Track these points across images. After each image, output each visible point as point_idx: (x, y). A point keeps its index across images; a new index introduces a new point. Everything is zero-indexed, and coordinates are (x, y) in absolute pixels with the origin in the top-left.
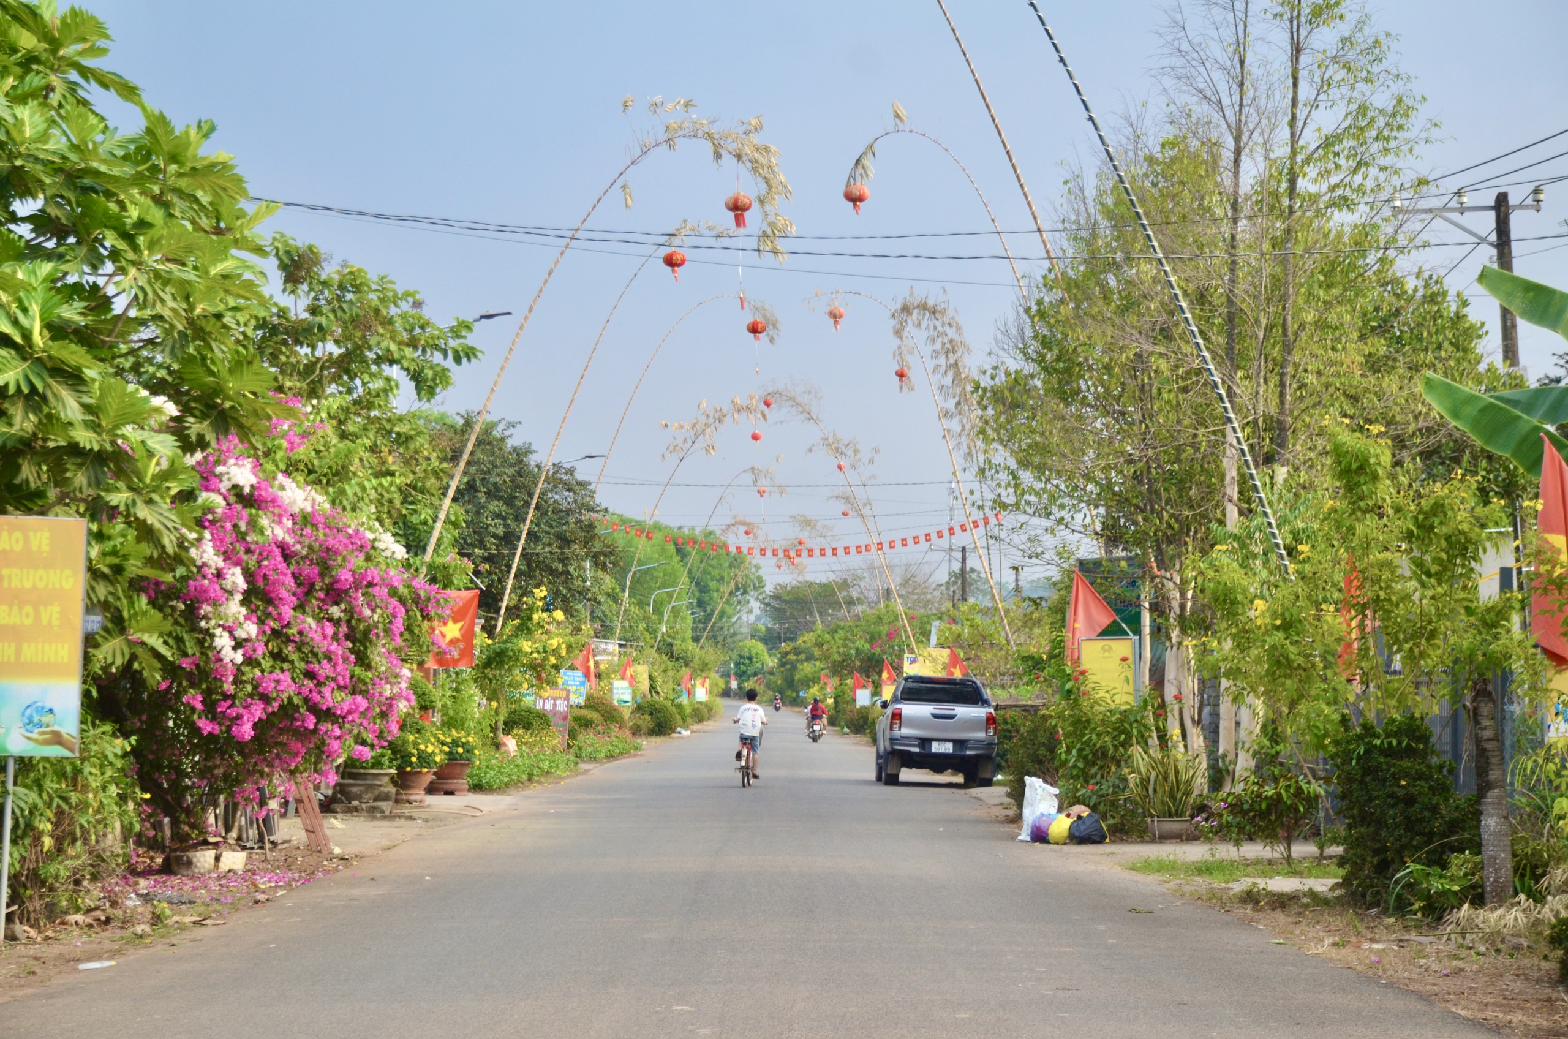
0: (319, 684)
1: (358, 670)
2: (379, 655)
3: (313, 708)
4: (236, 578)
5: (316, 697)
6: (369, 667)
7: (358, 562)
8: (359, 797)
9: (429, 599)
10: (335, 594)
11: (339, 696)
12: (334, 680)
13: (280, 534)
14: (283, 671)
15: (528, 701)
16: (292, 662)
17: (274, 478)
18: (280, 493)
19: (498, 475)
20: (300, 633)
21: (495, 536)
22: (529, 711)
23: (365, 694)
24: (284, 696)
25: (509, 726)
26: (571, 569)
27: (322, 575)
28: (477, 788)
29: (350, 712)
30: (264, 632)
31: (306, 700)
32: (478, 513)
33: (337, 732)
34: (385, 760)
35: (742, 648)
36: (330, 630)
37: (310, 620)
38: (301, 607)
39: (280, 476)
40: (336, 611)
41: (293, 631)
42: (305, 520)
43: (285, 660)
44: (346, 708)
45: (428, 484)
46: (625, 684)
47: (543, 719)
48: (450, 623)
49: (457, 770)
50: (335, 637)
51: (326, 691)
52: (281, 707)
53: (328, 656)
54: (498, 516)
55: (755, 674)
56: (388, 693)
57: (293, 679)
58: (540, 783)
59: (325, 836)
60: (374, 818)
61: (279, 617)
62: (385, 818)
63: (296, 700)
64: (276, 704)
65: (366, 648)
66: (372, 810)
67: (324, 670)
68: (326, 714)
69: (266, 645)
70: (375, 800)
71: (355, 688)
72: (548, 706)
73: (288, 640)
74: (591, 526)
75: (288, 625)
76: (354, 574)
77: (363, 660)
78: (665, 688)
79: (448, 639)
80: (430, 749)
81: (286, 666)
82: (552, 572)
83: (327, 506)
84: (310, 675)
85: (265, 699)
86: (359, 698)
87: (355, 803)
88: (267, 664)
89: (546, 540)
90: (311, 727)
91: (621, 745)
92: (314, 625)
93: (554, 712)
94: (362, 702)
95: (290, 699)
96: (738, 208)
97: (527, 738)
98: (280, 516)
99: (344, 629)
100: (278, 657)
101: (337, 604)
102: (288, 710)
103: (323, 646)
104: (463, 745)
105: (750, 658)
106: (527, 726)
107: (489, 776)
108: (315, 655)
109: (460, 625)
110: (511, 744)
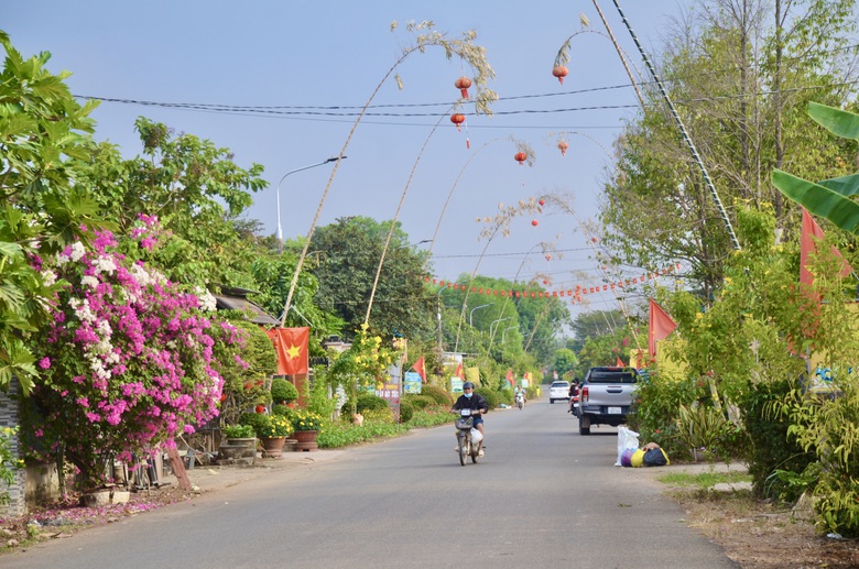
0: (161, 388)
1: (187, 380)
2: (201, 368)
3: (159, 403)
4: (105, 327)
5: (160, 397)
6: (193, 376)
7: (184, 314)
8: (233, 455)
9: (230, 334)
10: (170, 334)
11: (174, 395)
12: (171, 386)
13: (134, 299)
14: (138, 381)
15: (371, 392)
16: (144, 376)
17: (131, 266)
18: (135, 275)
19: (361, 255)
20: (148, 359)
21: (361, 292)
22: (374, 398)
23: (191, 394)
24: (139, 397)
25: (360, 408)
26: (409, 311)
27: (162, 323)
28: (325, 446)
29: (181, 405)
30: (126, 359)
31: (154, 399)
32: (350, 279)
33: (174, 417)
34: (249, 432)
35: (559, 353)
36: (167, 355)
37: (155, 350)
38: (149, 343)
39: (134, 264)
40: (172, 344)
41: (144, 357)
42: (151, 290)
43: (140, 375)
44: (178, 403)
46: (459, 379)
47: (383, 402)
48: (292, 347)
49: (310, 436)
50: (172, 360)
51: (166, 393)
52: (138, 403)
53: (167, 371)
54: (363, 280)
55: (568, 370)
56: (206, 392)
57: (145, 386)
58: (371, 442)
59: (188, 480)
60: (242, 467)
61: (135, 349)
62: (248, 467)
63: (147, 399)
64: (135, 403)
65: (192, 366)
66: (241, 462)
67: (164, 380)
68: (168, 407)
69: (127, 366)
70: (243, 456)
71: (184, 390)
72: (387, 395)
73: (141, 363)
74: (420, 284)
75: (141, 354)
76: (181, 321)
77: (190, 373)
78: (493, 381)
79: (291, 357)
80: (283, 425)
81: (141, 379)
82: (398, 312)
83: (165, 281)
84: (156, 383)
85: (128, 399)
86: (187, 396)
87: (231, 459)
88: (128, 378)
89: (392, 294)
90: (158, 414)
91: (445, 417)
92: (157, 353)
93: (391, 399)
94: (189, 399)
95: (143, 398)
96: (463, 86)
97: (371, 415)
98: (134, 288)
99: (177, 355)
100: (136, 373)
101: (173, 339)
102: (143, 405)
103: (162, 366)
104: (313, 421)
105: (565, 360)
106: (372, 408)
107: (331, 440)
108: (160, 371)
109: (298, 348)
110: (360, 418)
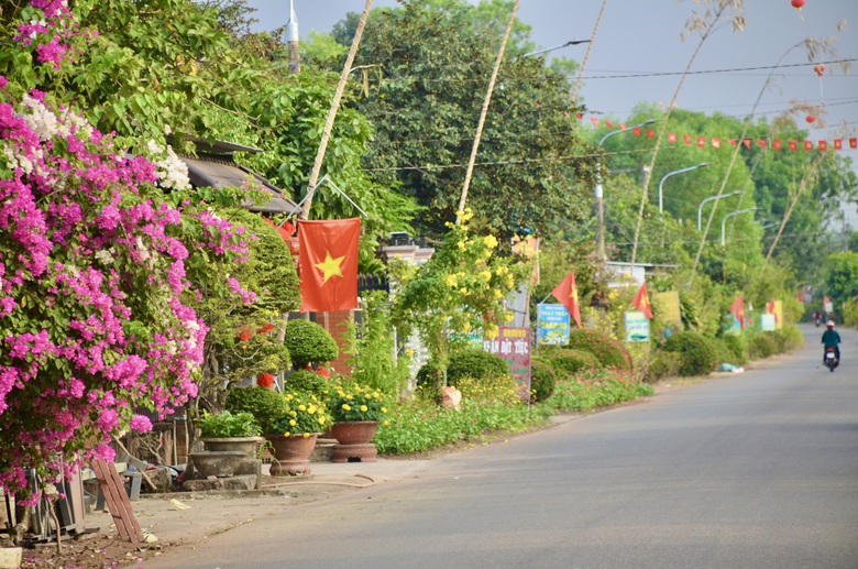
0: (86, 344)
1: (136, 326)
3: (80, 373)
5: (83, 360)
6: (148, 319)
7: (127, 196)
8: (216, 471)
9: (219, 236)
10: (102, 236)
11: (111, 356)
12: (105, 338)
13: (27, 166)
14: (39, 328)
15: (475, 344)
16: (52, 319)
17: (20, 100)
18: (26, 117)
19: (450, 73)
20: (59, 285)
21: (449, 147)
23: (145, 354)
24: (42, 361)
25: (454, 375)
26: (544, 182)
27: (84, 214)
28: (391, 452)
29: (124, 376)
30: (15, 285)
31: (72, 364)
33: (111, 399)
34: (247, 426)
36: (97, 278)
37: (72, 268)
38: (60, 253)
39: (26, 96)
40: (105, 256)
41: (50, 282)
42: (62, 149)
43: (43, 317)
44: (120, 371)
45: (238, 97)
46: (641, 315)
47: (498, 364)
48: (328, 259)
49: (363, 432)
50: (105, 287)
51: (95, 352)
52: (40, 373)
53: (96, 309)
56: (173, 351)
57: (54, 340)
58: (478, 443)
59: (134, 522)
60: (234, 495)
61: (32, 267)
62: (247, 494)
63: (58, 364)
64: (33, 371)
65: (145, 298)
66: (232, 485)
67: (91, 327)
68: (99, 380)
69: (18, 300)
70: (237, 473)
71: (131, 346)
72: (507, 350)
73: (47, 293)
75: (45, 275)
76: (122, 210)
77: (141, 313)
79: (326, 278)
80: (311, 410)
81: (44, 324)
83: (89, 131)
84: (75, 333)
85: (20, 364)
86: (136, 358)
87: (212, 478)
88: (20, 322)
90: (80, 395)
92: (77, 274)
93: (513, 356)
94: (140, 364)
95: (51, 363)
97: (476, 388)
98: (26, 144)
99: (115, 277)
100: (34, 313)
101: (108, 247)
102: (49, 376)
103: (87, 300)
104: (367, 402)
106: (477, 375)
107: (403, 439)
108: (82, 310)
109: (339, 260)
110: (454, 395)
